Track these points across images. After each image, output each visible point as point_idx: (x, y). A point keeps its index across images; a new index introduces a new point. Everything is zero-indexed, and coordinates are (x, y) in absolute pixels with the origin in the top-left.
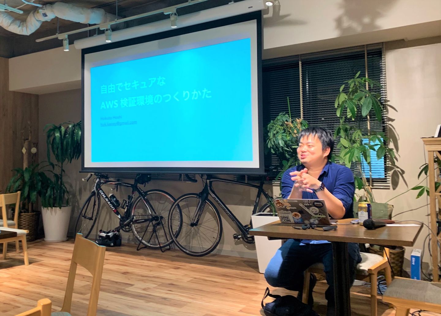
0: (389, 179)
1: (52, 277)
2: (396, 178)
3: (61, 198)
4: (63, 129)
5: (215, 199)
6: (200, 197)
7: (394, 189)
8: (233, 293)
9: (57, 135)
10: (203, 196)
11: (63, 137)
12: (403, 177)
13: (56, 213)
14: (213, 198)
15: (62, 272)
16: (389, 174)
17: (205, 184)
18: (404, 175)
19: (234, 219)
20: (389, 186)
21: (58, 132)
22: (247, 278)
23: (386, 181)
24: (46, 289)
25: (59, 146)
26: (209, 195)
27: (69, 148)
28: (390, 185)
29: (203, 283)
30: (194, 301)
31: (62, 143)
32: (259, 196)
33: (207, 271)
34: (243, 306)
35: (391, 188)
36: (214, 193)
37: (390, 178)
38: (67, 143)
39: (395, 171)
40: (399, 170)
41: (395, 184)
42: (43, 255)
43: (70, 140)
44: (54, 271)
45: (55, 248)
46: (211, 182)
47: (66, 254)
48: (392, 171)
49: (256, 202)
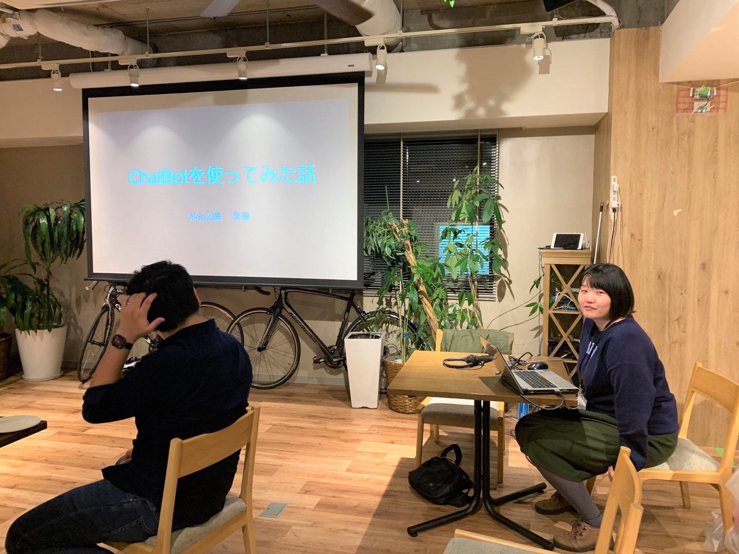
0: (495, 289)
1: (60, 445)
2: (502, 288)
3: (50, 316)
4: (52, 212)
5: (291, 316)
6: (271, 312)
7: (500, 301)
8: (329, 442)
9: (43, 221)
10: (276, 310)
11: (52, 225)
12: (510, 287)
13: (42, 337)
14: (289, 313)
15: (74, 435)
16: (495, 284)
17: (278, 296)
18: (511, 285)
19: (315, 339)
20: (495, 298)
21: (44, 218)
22: (339, 418)
23: (492, 293)
24: (58, 469)
25: (47, 239)
26: (283, 310)
27: (63, 242)
28: (496, 296)
29: (287, 431)
30: (285, 463)
31: (51, 235)
32: (348, 310)
33: (286, 411)
34: (349, 462)
35: (497, 300)
36: (290, 307)
37: (497, 288)
38: (61, 235)
39: (502, 280)
40: (506, 279)
41: (501, 296)
42: (30, 405)
43: (65, 230)
44: (60, 433)
45: (46, 392)
46: (286, 294)
47: (69, 401)
48: (499, 281)
49: (344, 318)
